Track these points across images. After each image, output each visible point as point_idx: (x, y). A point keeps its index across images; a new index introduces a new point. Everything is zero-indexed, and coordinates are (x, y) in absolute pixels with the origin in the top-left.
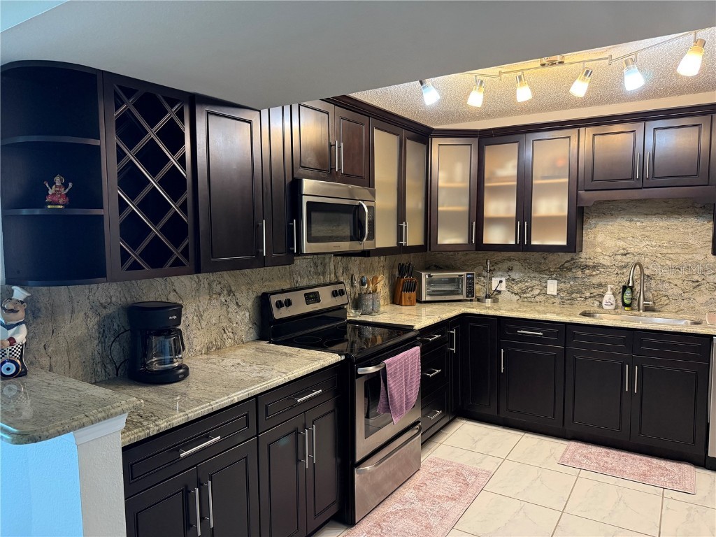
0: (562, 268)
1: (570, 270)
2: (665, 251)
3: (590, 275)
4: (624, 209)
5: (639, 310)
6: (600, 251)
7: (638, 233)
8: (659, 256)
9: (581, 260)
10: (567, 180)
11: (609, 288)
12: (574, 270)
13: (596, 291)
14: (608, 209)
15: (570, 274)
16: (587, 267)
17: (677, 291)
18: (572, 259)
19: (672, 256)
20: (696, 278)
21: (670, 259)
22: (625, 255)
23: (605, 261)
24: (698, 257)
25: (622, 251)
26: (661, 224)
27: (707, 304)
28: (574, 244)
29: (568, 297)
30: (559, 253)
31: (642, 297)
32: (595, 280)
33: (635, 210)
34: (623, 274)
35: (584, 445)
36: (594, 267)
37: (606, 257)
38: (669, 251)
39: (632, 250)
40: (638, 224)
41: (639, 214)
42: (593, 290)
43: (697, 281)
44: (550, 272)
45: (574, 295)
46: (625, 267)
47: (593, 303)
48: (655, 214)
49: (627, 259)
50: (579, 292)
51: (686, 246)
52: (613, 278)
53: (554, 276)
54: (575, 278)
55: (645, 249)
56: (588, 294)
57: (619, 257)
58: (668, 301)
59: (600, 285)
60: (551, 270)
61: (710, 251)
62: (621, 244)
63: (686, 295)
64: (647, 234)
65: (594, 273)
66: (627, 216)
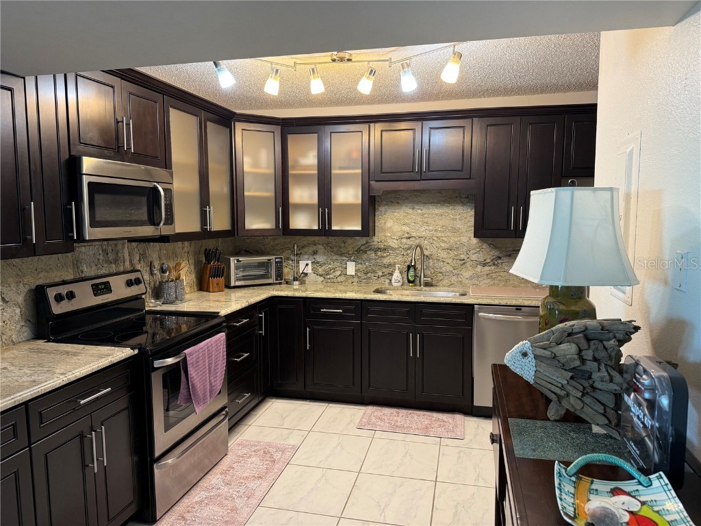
0: (359, 251)
1: (365, 252)
2: (439, 235)
3: (382, 257)
4: (407, 199)
5: (420, 285)
6: (389, 235)
7: (419, 219)
8: (435, 238)
9: (375, 243)
10: (360, 171)
11: (397, 268)
12: (368, 253)
13: (387, 271)
14: (396, 198)
15: (365, 256)
16: (379, 249)
17: (449, 268)
18: (367, 243)
19: (444, 239)
20: (462, 257)
21: (444, 241)
22: (409, 238)
23: (393, 243)
24: (464, 240)
25: (407, 235)
26: (436, 211)
27: (471, 278)
28: (368, 229)
29: (364, 276)
30: (356, 238)
31: (422, 275)
32: (386, 261)
33: (416, 200)
34: (407, 255)
35: (379, 408)
36: (385, 249)
37: (394, 241)
38: (443, 235)
39: (414, 234)
40: (419, 211)
41: (418, 203)
42: (384, 270)
43: (464, 260)
44: (349, 254)
45: (369, 275)
46: (409, 249)
47: (385, 281)
48: (431, 203)
49: (410, 242)
50: (374, 272)
51: (455, 230)
52: (400, 258)
53: (352, 258)
54: (369, 260)
55: (424, 233)
56: (380, 274)
57: (404, 241)
58: (442, 277)
59: (390, 265)
60: (350, 253)
61: (473, 235)
62: (406, 228)
63: (456, 272)
64: (426, 220)
65: (385, 255)
66: (410, 205)
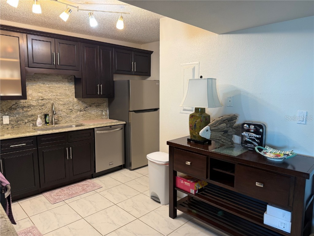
0: (11, 109)
1: (15, 109)
2: (59, 97)
3: (27, 111)
4: (40, 78)
5: (52, 124)
6: (31, 98)
7: (47, 89)
8: (57, 99)
9: (21, 104)
11: (39, 116)
12: (18, 109)
13: (31, 119)
14: (37, 78)
15: (16, 111)
16: (24, 107)
17: (65, 114)
18: (16, 103)
19: (61, 99)
20: (71, 108)
21: (61, 101)
22: (43, 100)
23: (34, 103)
24: (71, 100)
25: (41, 98)
26: (56, 86)
27: (75, 118)
29: (15, 124)
30: (8, 101)
31: (53, 119)
32: (29, 113)
33: (45, 79)
34: (42, 109)
36: (28, 107)
37: (34, 102)
38: (60, 97)
39: (45, 98)
40: (47, 85)
41: (47, 81)
42: (29, 119)
43: (71, 109)
44: (4, 111)
45: (19, 122)
46: (43, 105)
47: (30, 125)
48: (53, 81)
49: (43, 102)
50: (23, 120)
51: (66, 95)
52: (38, 111)
53: (6, 113)
54: (19, 114)
55: (51, 97)
56: (27, 121)
57: (40, 101)
58: (62, 119)
59: (32, 115)
60: (5, 110)
61: (75, 97)
62: (40, 94)
63: (68, 115)
64: (51, 90)
65: (29, 110)
66: (42, 81)
